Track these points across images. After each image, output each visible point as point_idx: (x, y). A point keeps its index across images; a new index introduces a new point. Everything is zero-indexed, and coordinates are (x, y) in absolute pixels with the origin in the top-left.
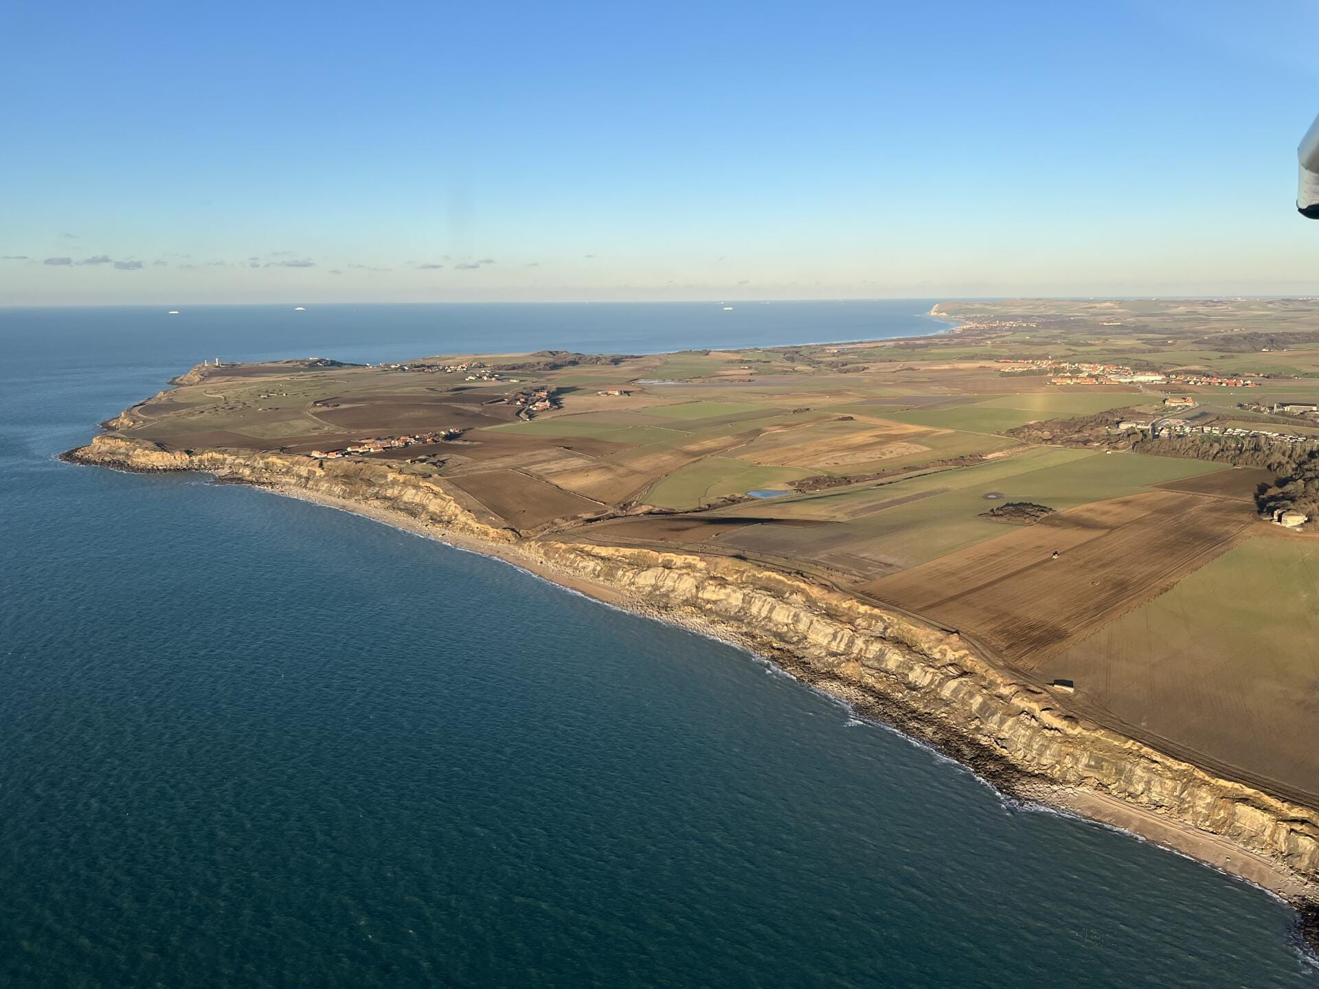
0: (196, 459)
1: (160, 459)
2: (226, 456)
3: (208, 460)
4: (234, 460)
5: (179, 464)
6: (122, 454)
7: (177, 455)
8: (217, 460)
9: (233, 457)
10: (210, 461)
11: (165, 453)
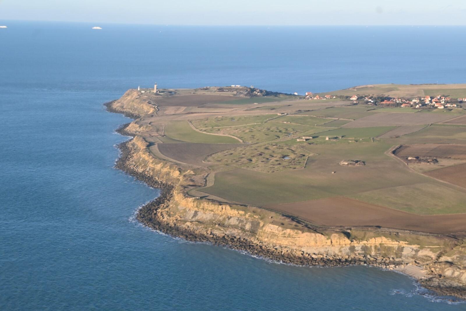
0: (358, 246)
1: (313, 243)
2: (402, 243)
3: (376, 247)
4: (417, 251)
5: (337, 252)
6: (235, 227)
7: (335, 237)
8: (389, 249)
9: (415, 247)
10: (379, 250)
11: (318, 235)
